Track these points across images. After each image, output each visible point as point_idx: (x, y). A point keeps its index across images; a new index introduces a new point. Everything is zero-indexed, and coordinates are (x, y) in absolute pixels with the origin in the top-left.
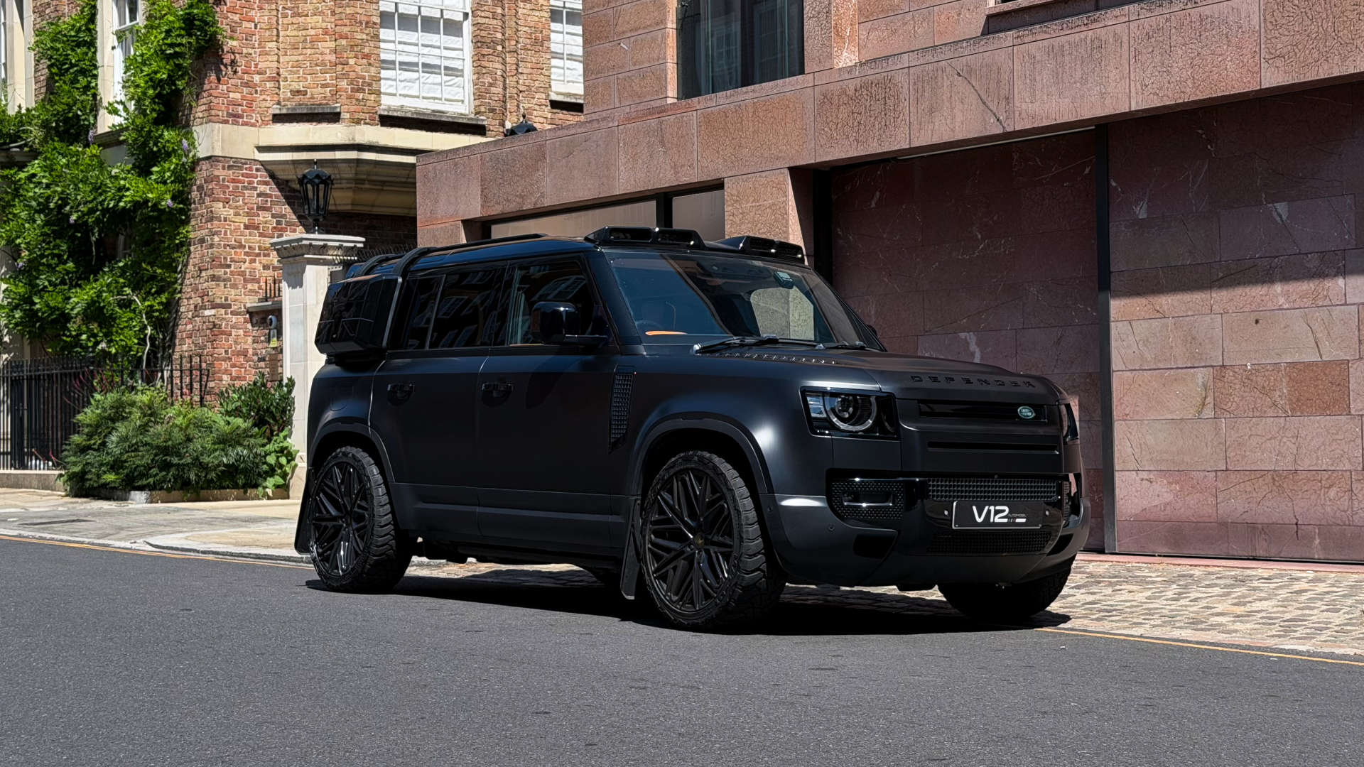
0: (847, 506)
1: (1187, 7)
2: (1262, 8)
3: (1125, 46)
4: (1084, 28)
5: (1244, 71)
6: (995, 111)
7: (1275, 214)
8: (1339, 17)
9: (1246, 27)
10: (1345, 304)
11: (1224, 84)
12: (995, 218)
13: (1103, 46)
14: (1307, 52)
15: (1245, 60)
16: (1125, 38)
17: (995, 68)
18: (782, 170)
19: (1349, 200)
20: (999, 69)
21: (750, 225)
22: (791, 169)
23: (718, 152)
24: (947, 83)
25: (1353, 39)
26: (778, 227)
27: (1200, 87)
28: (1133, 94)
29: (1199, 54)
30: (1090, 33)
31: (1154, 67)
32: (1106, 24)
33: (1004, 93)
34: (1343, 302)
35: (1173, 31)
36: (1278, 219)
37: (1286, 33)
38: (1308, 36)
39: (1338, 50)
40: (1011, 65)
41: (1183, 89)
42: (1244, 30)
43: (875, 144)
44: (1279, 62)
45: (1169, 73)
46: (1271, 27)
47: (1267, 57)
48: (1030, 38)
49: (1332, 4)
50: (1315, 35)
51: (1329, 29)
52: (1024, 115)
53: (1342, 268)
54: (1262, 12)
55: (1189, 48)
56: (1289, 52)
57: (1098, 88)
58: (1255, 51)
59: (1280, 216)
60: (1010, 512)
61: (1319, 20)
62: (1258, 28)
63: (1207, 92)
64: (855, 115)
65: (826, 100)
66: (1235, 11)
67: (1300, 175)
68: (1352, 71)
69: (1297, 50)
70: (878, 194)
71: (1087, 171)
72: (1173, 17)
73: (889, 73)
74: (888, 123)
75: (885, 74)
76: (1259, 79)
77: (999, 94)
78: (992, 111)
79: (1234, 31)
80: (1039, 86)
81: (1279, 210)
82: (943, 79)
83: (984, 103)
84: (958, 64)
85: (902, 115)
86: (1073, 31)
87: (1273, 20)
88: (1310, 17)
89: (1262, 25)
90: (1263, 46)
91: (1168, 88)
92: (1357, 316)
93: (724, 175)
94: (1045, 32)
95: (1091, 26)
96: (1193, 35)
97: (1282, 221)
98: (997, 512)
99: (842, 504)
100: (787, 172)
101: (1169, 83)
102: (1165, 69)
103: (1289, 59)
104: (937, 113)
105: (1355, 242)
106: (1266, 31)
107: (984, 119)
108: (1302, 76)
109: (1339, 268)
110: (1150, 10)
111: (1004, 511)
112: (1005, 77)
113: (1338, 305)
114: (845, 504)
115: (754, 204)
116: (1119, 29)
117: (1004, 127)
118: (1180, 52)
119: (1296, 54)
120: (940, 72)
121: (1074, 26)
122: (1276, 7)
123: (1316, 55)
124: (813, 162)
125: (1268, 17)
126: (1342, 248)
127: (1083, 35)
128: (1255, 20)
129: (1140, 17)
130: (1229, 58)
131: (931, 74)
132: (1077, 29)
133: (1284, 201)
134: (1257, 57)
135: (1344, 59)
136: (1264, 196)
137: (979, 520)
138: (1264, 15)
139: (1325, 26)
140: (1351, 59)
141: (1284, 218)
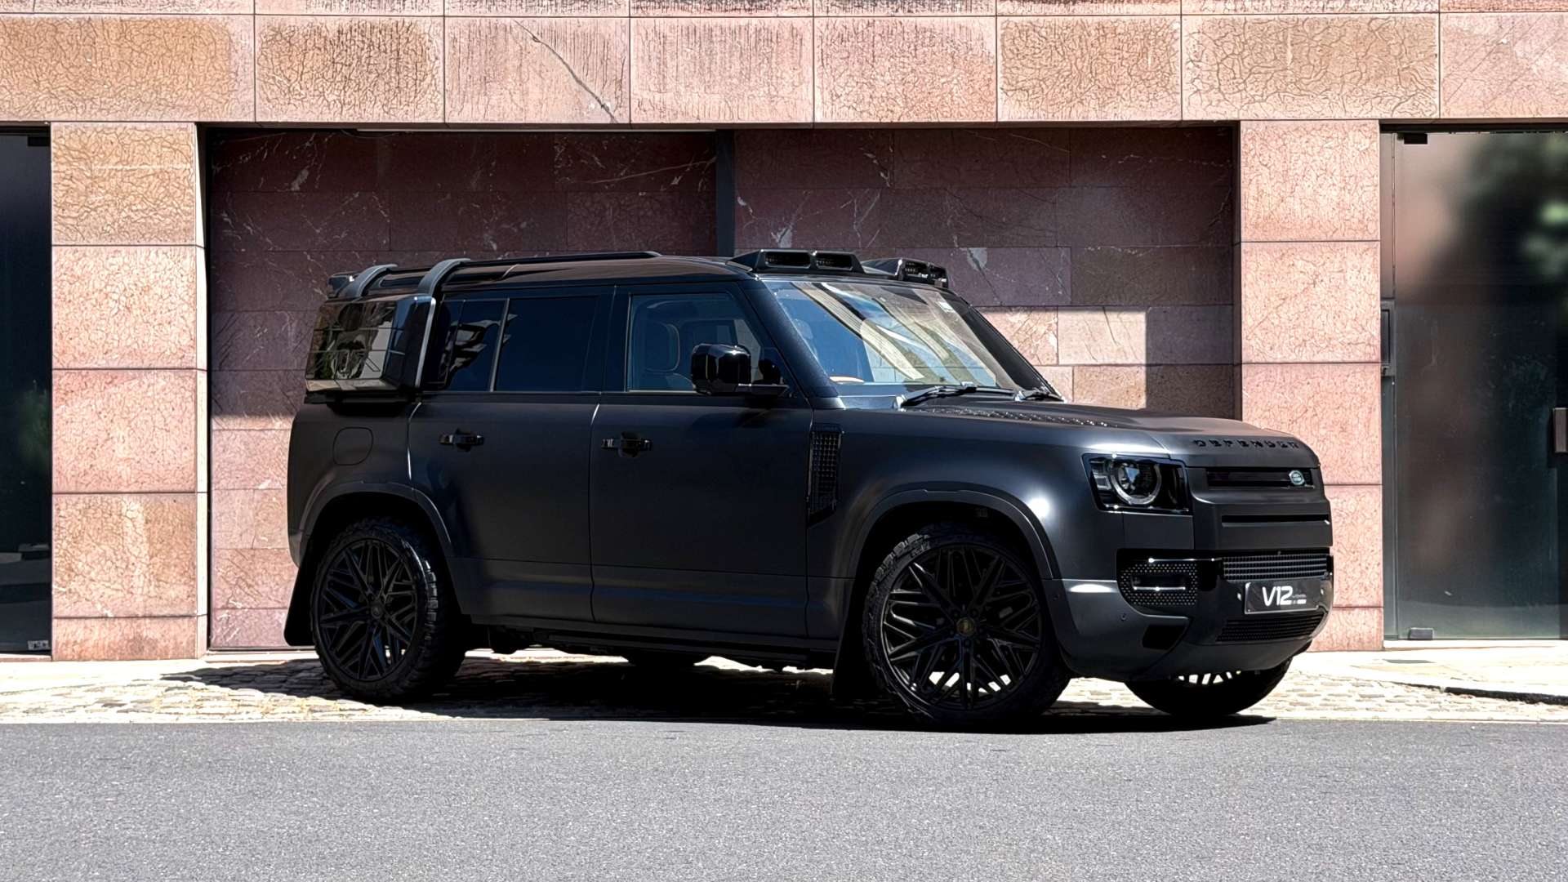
0: (1138, 591)
1: (897, 14)
2: (1000, 32)
3: (808, 45)
4: (743, 13)
5: (975, 98)
6: (597, 93)
7: (969, 259)
8: (1097, 59)
9: (977, 49)
10: (1057, 365)
11: (947, 109)
12: (524, 225)
13: (774, 39)
14: (1057, 90)
15: (977, 87)
16: (808, 36)
17: (598, 40)
18: (184, 125)
19: (1064, 253)
20: (606, 44)
21: (109, 197)
22: (199, 125)
23: (38, 83)
24: (513, 48)
25: (1114, 85)
26: (172, 205)
27: (915, 109)
28: (818, 102)
29: (913, 71)
30: (754, 21)
31: (850, 76)
32: (780, 13)
33: (613, 72)
34: (1055, 362)
35: (877, 38)
36: (974, 266)
37: (1031, 65)
38: (1058, 72)
39: (1096, 94)
40: (627, 42)
41: (891, 107)
42: (975, 52)
43: (376, 110)
44: (1020, 95)
45: (872, 86)
46: (1011, 56)
47: (1005, 87)
48: (658, 12)
49: (1089, 44)
50: (1068, 73)
51: (1084, 70)
52: (646, 106)
53: (1055, 325)
54: (999, 37)
55: (900, 62)
56: (1035, 87)
57: (766, 89)
58: (990, 79)
59: (976, 262)
60: (1294, 593)
61: (1073, 58)
62: (993, 53)
63: (924, 115)
64: (339, 66)
65: (278, 37)
66: (964, 29)
67: (1004, 219)
68: (1111, 118)
69: (1044, 86)
70: (305, 173)
71: (676, 181)
72: (877, 23)
73: (407, 20)
74: (402, 85)
75: (399, 19)
76: (994, 110)
77: (605, 74)
78: (593, 94)
79: (962, 52)
80: (671, 72)
81: (976, 256)
82: (506, 41)
83: (579, 82)
84: (534, 27)
85: (429, 78)
86: (727, 14)
87: (1012, 48)
88: (1061, 53)
89: (1000, 52)
90: (1000, 75)
91: (869, 103)
92: (1071, 379)
93: (51, 117)
94: (683, 9)
95: (754, 13)
96: (906, 48)
97: (980, 269)
98: (1284, 593)
99: (1132, 589)
100: (193, 129)
101: (871, 97)
102: (865, 81)
103: (1033, 94)
104: (494, 85)
105: (1070, 299)
106: (1004, 60)
107: (579, 102)
108: (1050, 115)
109: (1050, 325)
110: (844, 9)
111: (1287, 592)
112: (616, 53)
113: (1047, 365)
114: (1135, 588)
115: (120, 167)
116: (798, 23)
117: (612, 117)
118: (887, 64)
119: (1043, 90)
120: (502, 33)
121: (729, 8)
122: (1017, 35)
123: (1068, 95)
124: (251, 119)
125: (1006, 43)
126: (1055, 304)
127: (743, 22)
128: (990, 46)
129: (830, 14)
130: (955, 81)
131: (485, 31)
132: (733, 14)
133: (983, 246)
134: (993, 86)
135: (1103, 105)
136: (956, 238)
137: (1268, 603)
138: (1002, 40)
139: (1080, 65)
140: (1110, 105)
141: (982, 265)
